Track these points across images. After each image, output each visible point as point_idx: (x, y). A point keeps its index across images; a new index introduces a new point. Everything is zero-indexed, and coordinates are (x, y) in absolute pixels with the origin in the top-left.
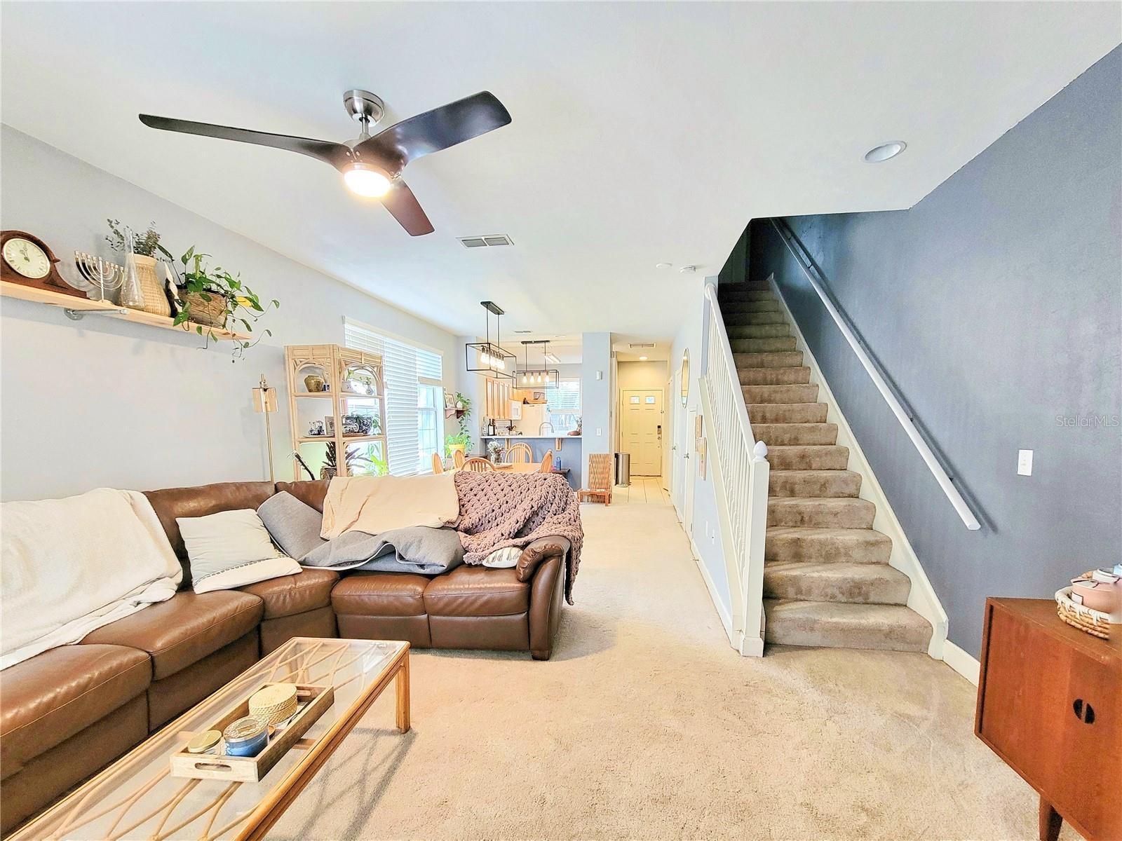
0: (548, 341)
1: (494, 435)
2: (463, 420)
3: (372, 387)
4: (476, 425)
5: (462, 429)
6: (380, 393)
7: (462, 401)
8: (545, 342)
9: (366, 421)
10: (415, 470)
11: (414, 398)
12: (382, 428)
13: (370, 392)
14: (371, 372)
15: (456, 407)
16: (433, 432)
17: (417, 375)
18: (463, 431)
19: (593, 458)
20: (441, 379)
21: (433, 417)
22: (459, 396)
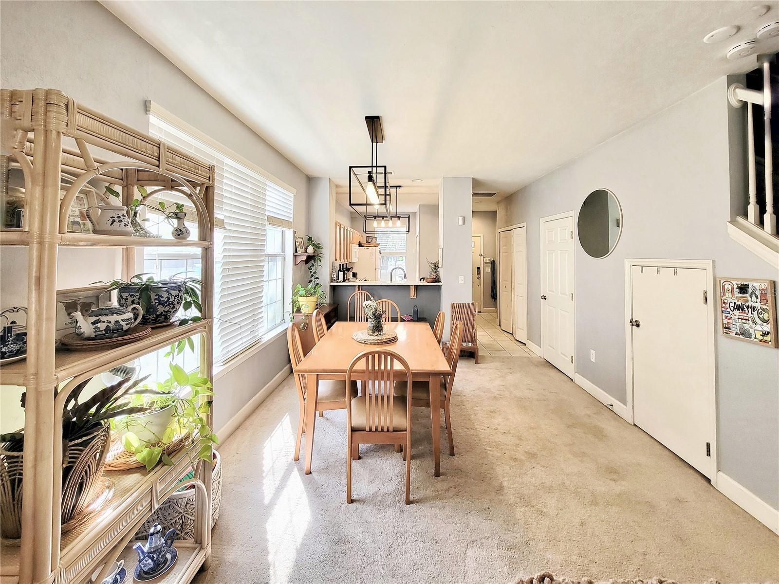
0: (400, 187)
1: (344, 281)
2: (313, 265)
3: (187, 224)
4: (325, 271)
5: (312, 276)
6: (206, 235)
7: (314, 245)
8: (397, 187)
9: (165, 295)
10: (256, 336)
11: (259, 240)
12: (205, 307)
13: (180, 233)
14: (190, 196)
15: (306, 252)
16: (280, 282)
17: (267, 213)
18: (313, 279)
19: (455, 308)
20: (291, 220)
21: (280, 263)
22: (310, 239)
